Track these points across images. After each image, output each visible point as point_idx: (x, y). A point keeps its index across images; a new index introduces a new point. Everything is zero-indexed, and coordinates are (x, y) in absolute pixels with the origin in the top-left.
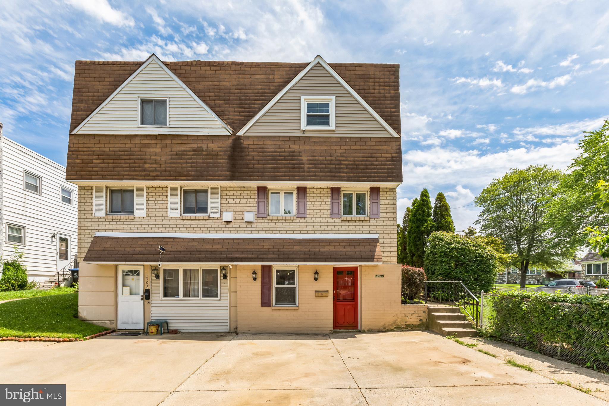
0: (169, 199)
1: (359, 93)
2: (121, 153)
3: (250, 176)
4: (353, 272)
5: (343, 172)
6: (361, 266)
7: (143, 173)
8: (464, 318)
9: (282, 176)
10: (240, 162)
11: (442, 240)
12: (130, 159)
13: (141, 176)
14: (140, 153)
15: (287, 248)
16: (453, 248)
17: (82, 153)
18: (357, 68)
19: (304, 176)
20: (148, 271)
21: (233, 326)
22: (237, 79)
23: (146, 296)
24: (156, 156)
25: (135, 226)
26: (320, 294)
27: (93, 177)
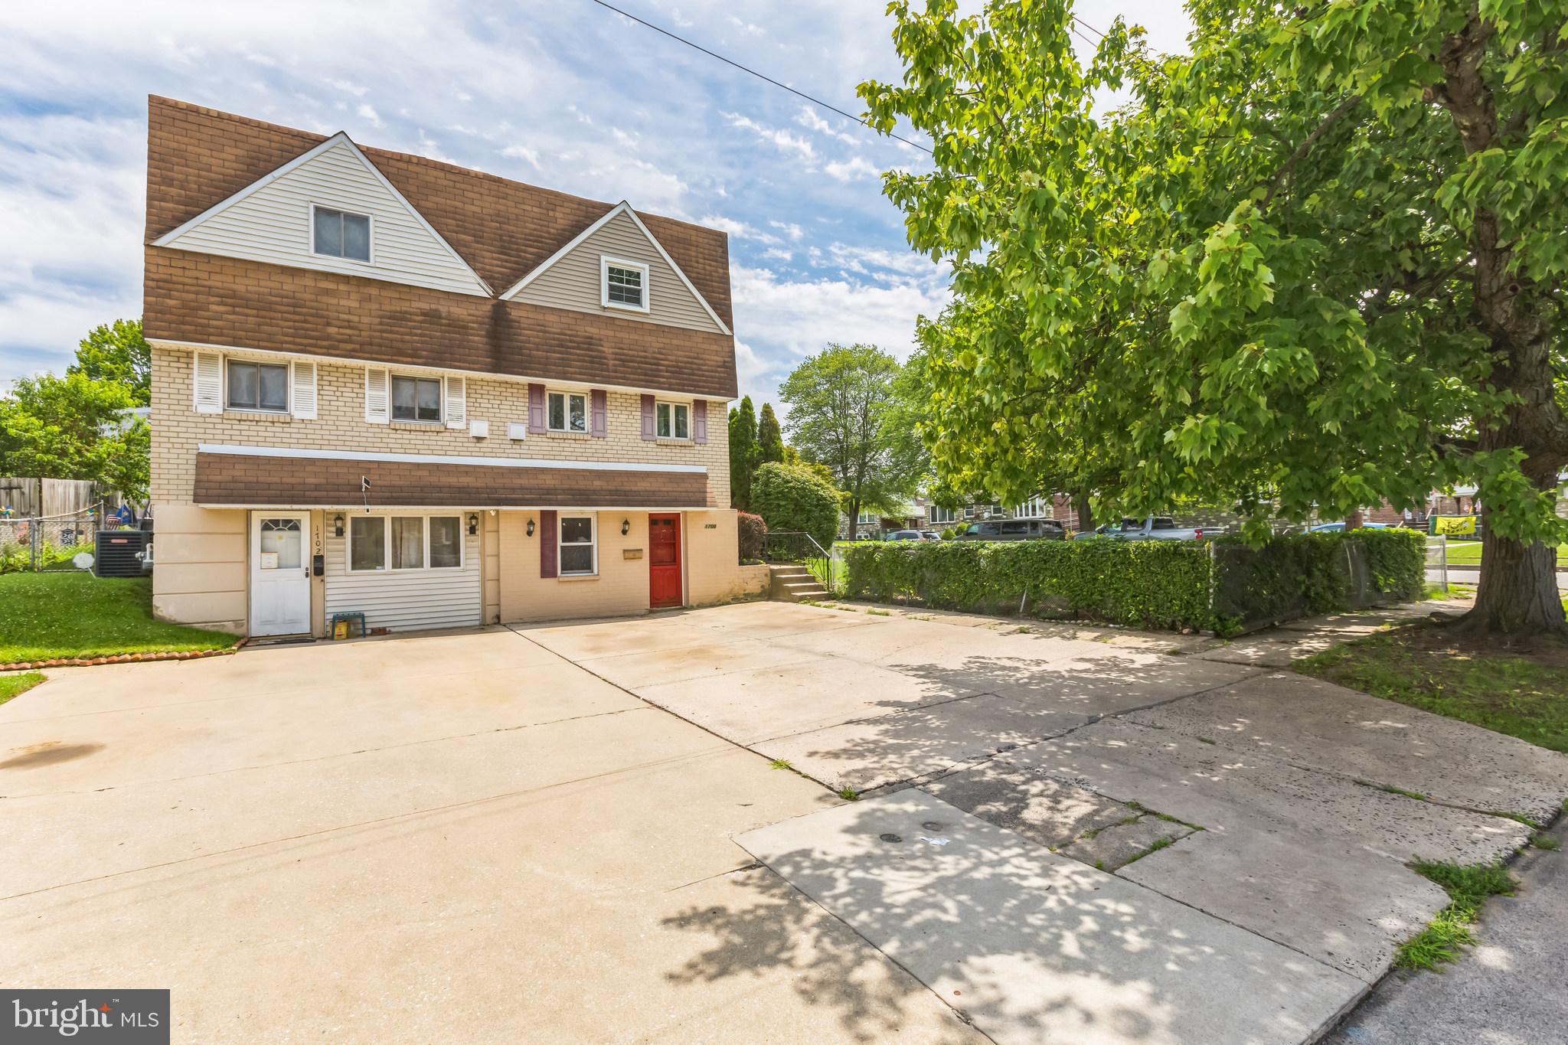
0: (367, 391)
1: (678, 264)
2: (274, 299)
3: (526, 368)
4: (673, 522)
5: (663, 377)
6: (685, 513)
7: (325, 343)
8: (813, 579)
9: (576, 373)
10: (508, 343)
11: (777, 475)
12: (294, 313)
13: (321, 347)
14: (315, 304)
15: (582, 484)
16: (792, 488)
17: (181, 287)
18: (675, 228)
19: (609, 377)
20: (319, 521)
21: (491, 612)
22: (493, 205)
23: (315, 568)
24: (350, 313)
25: (293, 436)
26: (631, 555)
27: (211, 338)
